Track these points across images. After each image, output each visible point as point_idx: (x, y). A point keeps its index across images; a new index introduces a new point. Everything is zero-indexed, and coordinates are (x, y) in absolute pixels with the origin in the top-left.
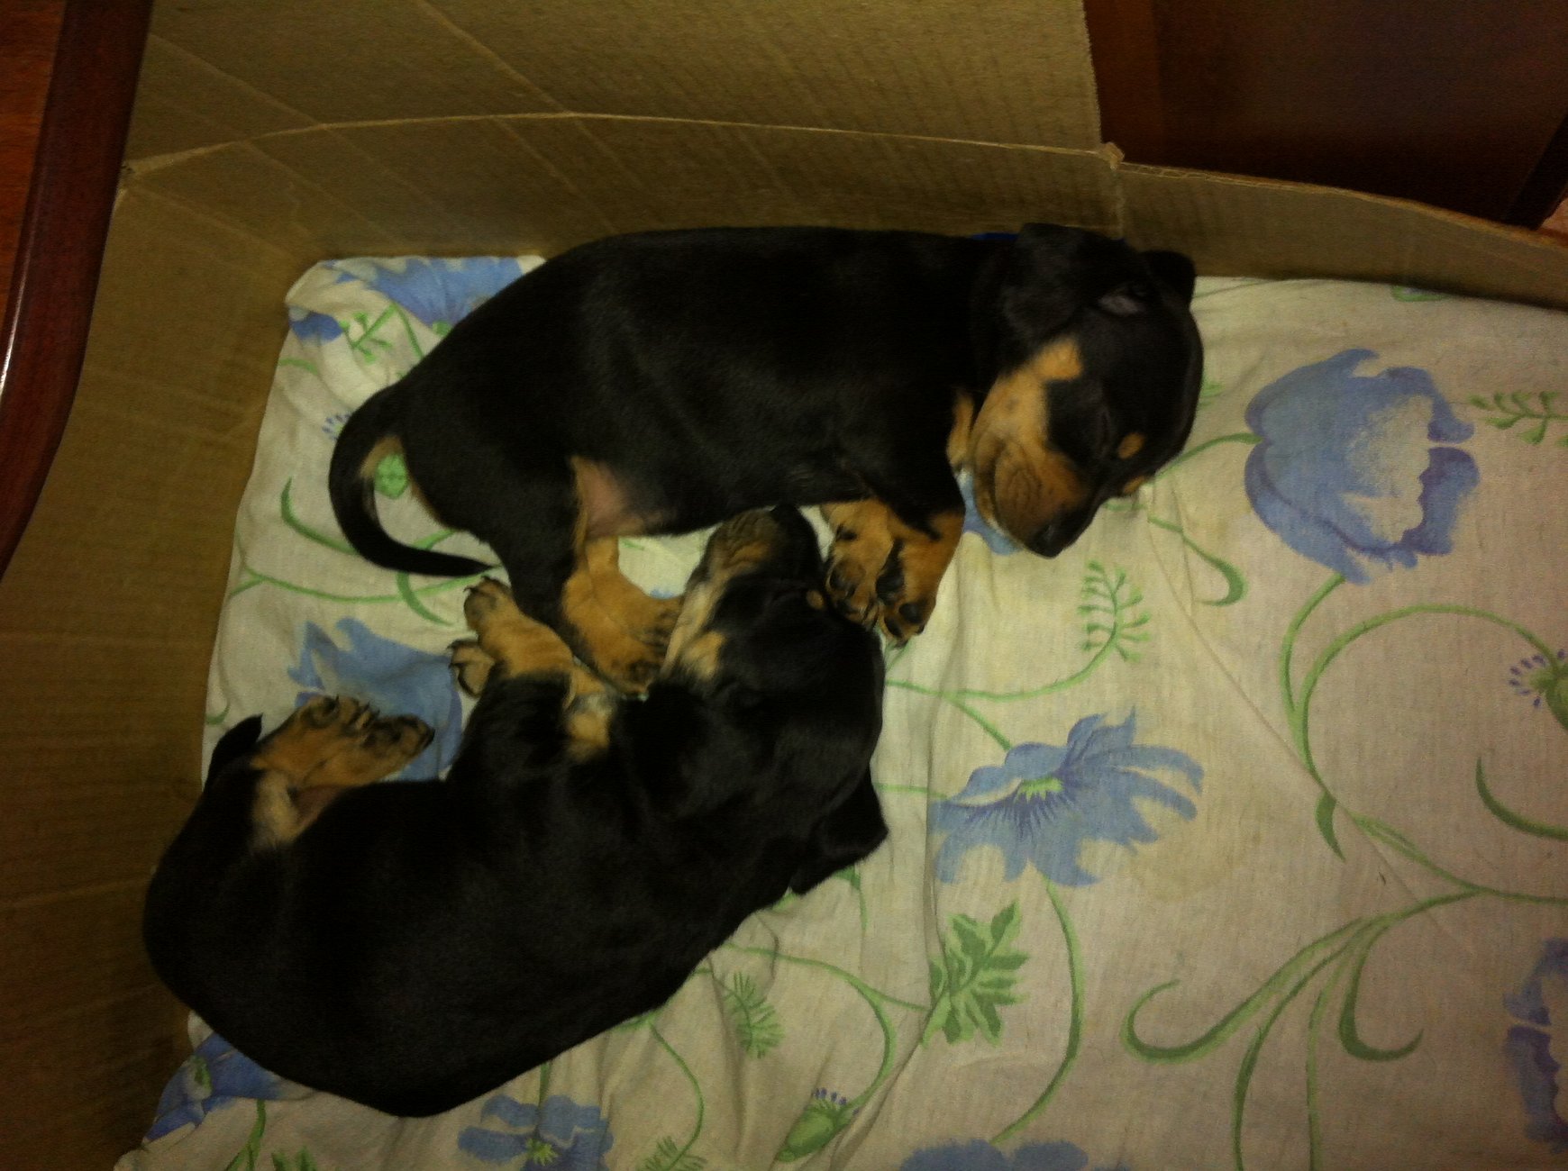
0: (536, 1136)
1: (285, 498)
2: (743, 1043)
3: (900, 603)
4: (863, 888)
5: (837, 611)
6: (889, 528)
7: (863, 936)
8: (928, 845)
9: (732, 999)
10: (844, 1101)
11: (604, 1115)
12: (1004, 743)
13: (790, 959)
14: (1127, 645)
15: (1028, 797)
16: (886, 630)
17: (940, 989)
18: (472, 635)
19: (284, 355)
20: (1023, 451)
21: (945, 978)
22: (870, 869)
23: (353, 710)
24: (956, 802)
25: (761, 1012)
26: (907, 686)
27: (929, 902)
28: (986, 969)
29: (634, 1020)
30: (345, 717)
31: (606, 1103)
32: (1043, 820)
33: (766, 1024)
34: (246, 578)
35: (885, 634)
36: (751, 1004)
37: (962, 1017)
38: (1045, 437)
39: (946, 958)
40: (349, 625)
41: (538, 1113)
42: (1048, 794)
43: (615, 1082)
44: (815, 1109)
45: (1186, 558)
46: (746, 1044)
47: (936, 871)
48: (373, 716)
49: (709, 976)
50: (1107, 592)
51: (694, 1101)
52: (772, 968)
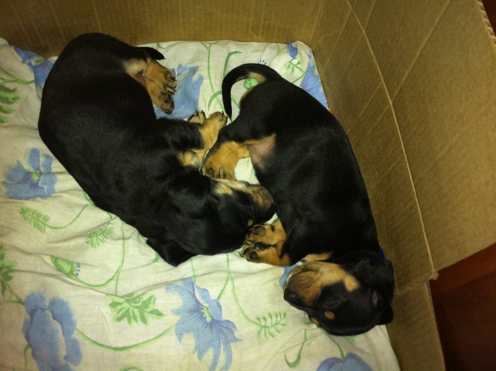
0: (41, 174)
1: (236, 52)
2: (90, 235)
3: (255, 251)
4: (154, 263)
5: (248, 231)
6: (279, 242)
7: (138, 267)
8: (176, 281)
9: (105, 228)
10: (77, 274)
11: (53, 195)
12: (219, 298)
13: (124, 244)
14: (262, 332)
15: (202, 311)
16: (245, 249)
17: (126, 298)
18: (207, 116)
19: (279, 44)
20: (318, 279)
21: (130, 298)
22: (162, 264)
23: (173, 86)
24: (194, 286)
25: (103, 239)
26: (228, 261)
27: (156, 286)
28: (139, 311)
29: (89, 198)
30: (170, 84)
31: (58, 195)
32: (196, 318)
33: (99, 241)
34: (208, 45)
35: (243, 249)
36: (105, 234)
37: (119, 307)
38: (325, 285)
39: (139, 296)
40: (201, 78)
41: (49, 173)
42: (206, 318)
43: (66, 196)
44: (72, 265)
45: (298, 345)
46: (90, 236)
47: (168, 285)
48: (172, 93)
49: (110, 219)
50: (278, 321)
51: (65, 224)
52: (119, 239)
